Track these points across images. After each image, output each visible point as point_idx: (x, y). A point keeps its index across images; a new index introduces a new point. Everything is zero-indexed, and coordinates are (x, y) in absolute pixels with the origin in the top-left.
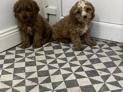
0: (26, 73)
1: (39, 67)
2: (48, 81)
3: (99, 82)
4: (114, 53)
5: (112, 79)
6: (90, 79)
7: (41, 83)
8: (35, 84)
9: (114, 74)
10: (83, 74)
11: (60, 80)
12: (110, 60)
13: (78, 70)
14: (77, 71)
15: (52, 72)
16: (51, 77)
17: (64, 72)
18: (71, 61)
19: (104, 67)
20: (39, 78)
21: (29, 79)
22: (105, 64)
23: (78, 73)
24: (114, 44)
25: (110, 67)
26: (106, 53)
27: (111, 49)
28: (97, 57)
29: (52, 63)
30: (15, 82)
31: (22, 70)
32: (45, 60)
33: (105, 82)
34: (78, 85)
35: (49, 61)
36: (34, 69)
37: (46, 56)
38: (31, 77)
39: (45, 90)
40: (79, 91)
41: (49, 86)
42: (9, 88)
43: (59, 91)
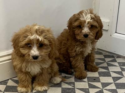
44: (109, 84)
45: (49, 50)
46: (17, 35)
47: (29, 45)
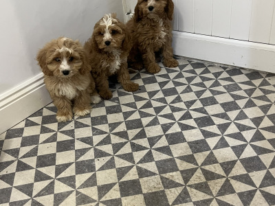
0: (110, 125)
1: (126, 115)
2: (142, 135)
3: (215, 135)
4: (237, 88)
5: (232, 129)
6: (201, 130)
7: (132, 139)
8: (124, 140)
9: (236, 121)
10: (191, 122)
11: (159, 134)
12: (231, 99)
13: (183, 118)
15: (145, 121)
16: (146, 129)
17: (163, 121)
18: (172, 103)
19: (222, 111)
20: (129, 132)
21: (115, 134)
22: (223, 105)
23: (183, 122)
24: (236, 71)
25: (231, 110)
26: (224, 87)
27: (232, 81)
28: (211, 95)
29: (144, 107)
30: (97, 139)
31: (103, 119)
32: (134, 103)
33: (223, 134)
34: (184, 140)
35: (140, 104)
36: (118, 117)
37: (134, 96)
38: (117, 130)
39: (140, 148)
40: (187, 149)
41: (143, 142)
42: (90, 148)
43: (159, 149)
44: (155, 92)
46: (41, 52)
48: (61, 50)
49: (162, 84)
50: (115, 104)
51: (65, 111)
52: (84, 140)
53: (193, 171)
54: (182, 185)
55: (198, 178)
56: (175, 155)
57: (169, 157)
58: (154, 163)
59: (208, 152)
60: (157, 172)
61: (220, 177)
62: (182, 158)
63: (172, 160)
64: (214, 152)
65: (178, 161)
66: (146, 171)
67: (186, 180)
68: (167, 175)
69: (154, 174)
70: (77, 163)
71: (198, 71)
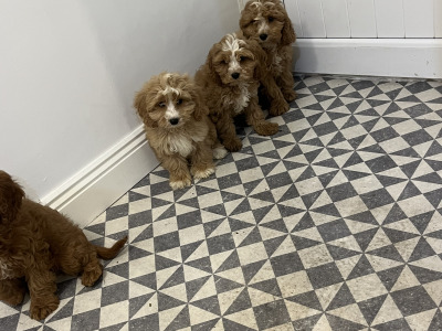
0: (245, 186)
1: (266, 169)
2: (293, 193)
3: (398, 181)
4: (424, 109)
5: (423, 169)
6: (377, 176)
7: (281, 200)
8: (269, 204)
9: (428, 158)
10: (361, 168)
11: (317, 189)
12: (418, 127)
14: (349, 163)
15: (295, 174)
16: (298, 185)
17: (320, 171)
18: (331, 143)
19: (406, 145)
20: (273, 191)
21: (255, 197)
22: (407, 137)
23: (350, 168)
24: (421, 85)
25: (418, 142)
26: (406, 110)
27: (417, 100)
28: (388, 125)
29: (290, 155)
30: (230, 206)
31: (234, 179)
32: (275, 151)
33: (409, 177)
34: (354, 193)
35: (283, 152)
36: (256, 173)
37: (274, 141)
38: (256, 191)
39: (292, 211)
40: (359, 204)
41: (297, 203)
42: (223, 219)
43: (319, 210)
44: (304, 132)
45: (193, 106)
46: (139, 95)
47: (161, 105)
48: (165, 92)
49: (312, 119)
50: (247, 156)
51: (180, 174)
52: (212, 210)
53: (372, 233)
54: (358, 253)
55: (380, 240)
56: (344, 215)
57: (335, 218)
58: (314, 228)
59: (392, 205)
60: (321, 240)
61: (411, 236)
62: (354, 218)
63: (341, 222)
64: (399, 203)
65: (348, 222)
66: (305, 240)
67: (364, 246)
68: (336, 243)
69: (318, 243)
70: (208, 240)
71: (364, 93)
